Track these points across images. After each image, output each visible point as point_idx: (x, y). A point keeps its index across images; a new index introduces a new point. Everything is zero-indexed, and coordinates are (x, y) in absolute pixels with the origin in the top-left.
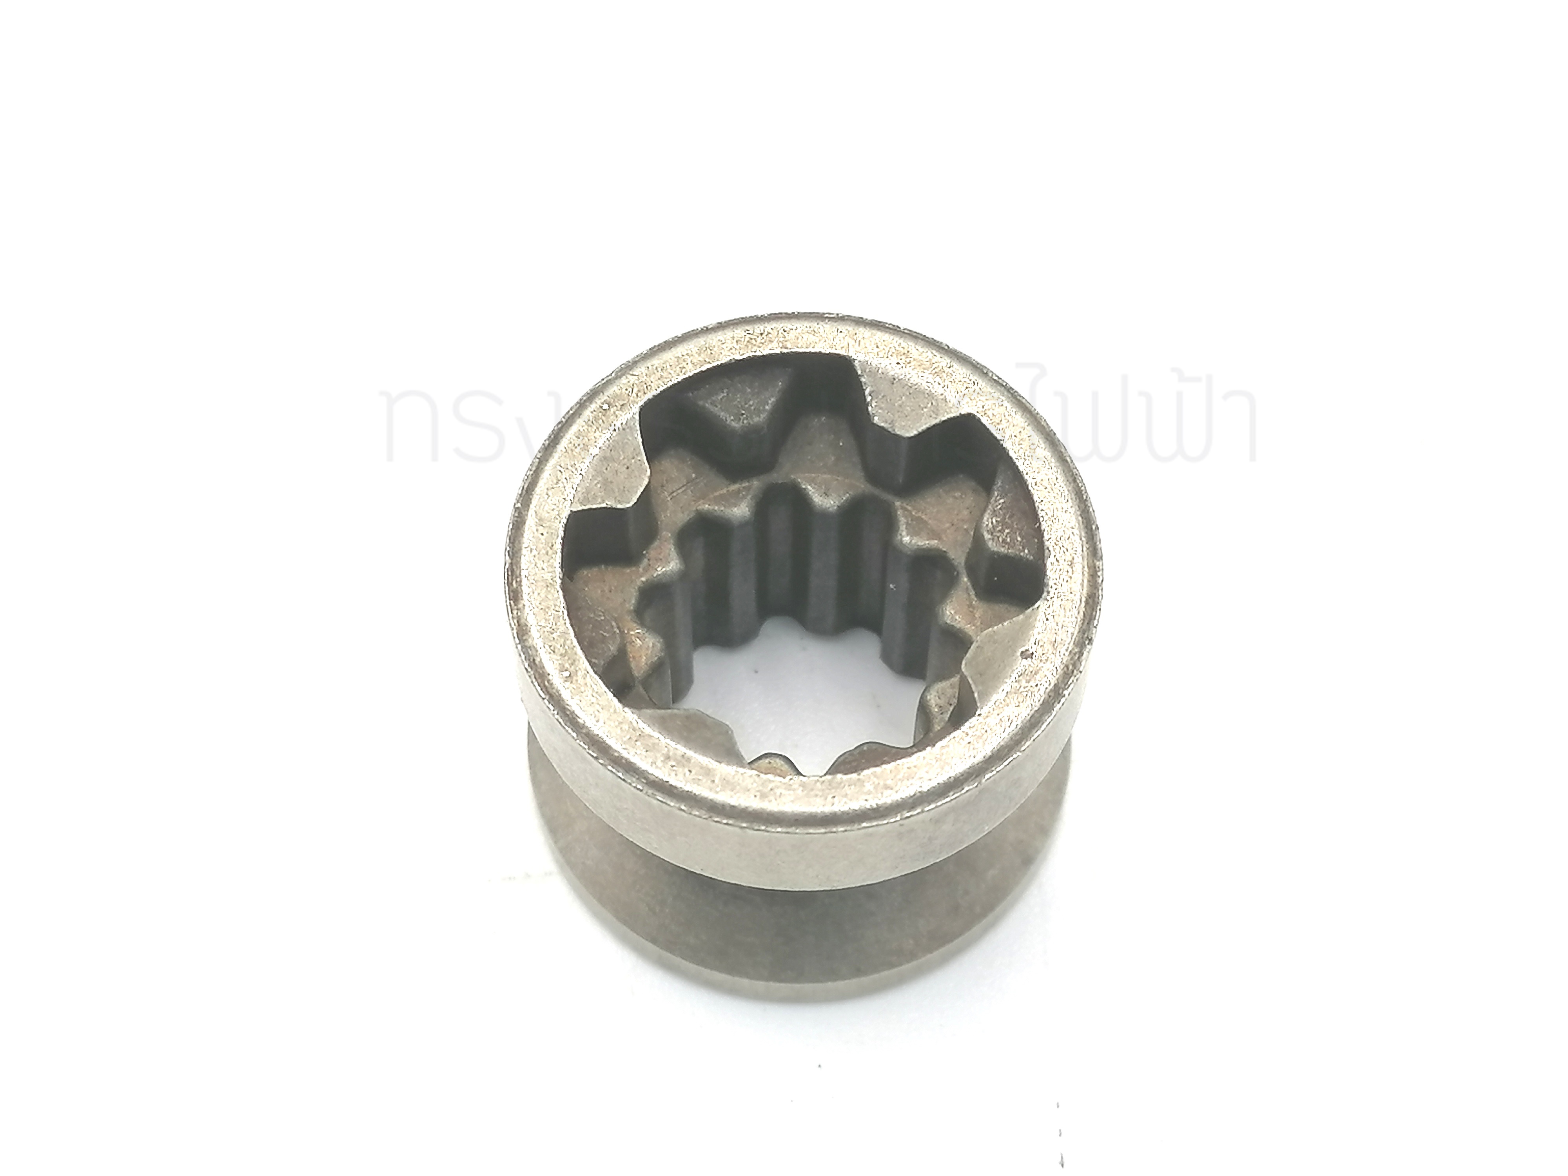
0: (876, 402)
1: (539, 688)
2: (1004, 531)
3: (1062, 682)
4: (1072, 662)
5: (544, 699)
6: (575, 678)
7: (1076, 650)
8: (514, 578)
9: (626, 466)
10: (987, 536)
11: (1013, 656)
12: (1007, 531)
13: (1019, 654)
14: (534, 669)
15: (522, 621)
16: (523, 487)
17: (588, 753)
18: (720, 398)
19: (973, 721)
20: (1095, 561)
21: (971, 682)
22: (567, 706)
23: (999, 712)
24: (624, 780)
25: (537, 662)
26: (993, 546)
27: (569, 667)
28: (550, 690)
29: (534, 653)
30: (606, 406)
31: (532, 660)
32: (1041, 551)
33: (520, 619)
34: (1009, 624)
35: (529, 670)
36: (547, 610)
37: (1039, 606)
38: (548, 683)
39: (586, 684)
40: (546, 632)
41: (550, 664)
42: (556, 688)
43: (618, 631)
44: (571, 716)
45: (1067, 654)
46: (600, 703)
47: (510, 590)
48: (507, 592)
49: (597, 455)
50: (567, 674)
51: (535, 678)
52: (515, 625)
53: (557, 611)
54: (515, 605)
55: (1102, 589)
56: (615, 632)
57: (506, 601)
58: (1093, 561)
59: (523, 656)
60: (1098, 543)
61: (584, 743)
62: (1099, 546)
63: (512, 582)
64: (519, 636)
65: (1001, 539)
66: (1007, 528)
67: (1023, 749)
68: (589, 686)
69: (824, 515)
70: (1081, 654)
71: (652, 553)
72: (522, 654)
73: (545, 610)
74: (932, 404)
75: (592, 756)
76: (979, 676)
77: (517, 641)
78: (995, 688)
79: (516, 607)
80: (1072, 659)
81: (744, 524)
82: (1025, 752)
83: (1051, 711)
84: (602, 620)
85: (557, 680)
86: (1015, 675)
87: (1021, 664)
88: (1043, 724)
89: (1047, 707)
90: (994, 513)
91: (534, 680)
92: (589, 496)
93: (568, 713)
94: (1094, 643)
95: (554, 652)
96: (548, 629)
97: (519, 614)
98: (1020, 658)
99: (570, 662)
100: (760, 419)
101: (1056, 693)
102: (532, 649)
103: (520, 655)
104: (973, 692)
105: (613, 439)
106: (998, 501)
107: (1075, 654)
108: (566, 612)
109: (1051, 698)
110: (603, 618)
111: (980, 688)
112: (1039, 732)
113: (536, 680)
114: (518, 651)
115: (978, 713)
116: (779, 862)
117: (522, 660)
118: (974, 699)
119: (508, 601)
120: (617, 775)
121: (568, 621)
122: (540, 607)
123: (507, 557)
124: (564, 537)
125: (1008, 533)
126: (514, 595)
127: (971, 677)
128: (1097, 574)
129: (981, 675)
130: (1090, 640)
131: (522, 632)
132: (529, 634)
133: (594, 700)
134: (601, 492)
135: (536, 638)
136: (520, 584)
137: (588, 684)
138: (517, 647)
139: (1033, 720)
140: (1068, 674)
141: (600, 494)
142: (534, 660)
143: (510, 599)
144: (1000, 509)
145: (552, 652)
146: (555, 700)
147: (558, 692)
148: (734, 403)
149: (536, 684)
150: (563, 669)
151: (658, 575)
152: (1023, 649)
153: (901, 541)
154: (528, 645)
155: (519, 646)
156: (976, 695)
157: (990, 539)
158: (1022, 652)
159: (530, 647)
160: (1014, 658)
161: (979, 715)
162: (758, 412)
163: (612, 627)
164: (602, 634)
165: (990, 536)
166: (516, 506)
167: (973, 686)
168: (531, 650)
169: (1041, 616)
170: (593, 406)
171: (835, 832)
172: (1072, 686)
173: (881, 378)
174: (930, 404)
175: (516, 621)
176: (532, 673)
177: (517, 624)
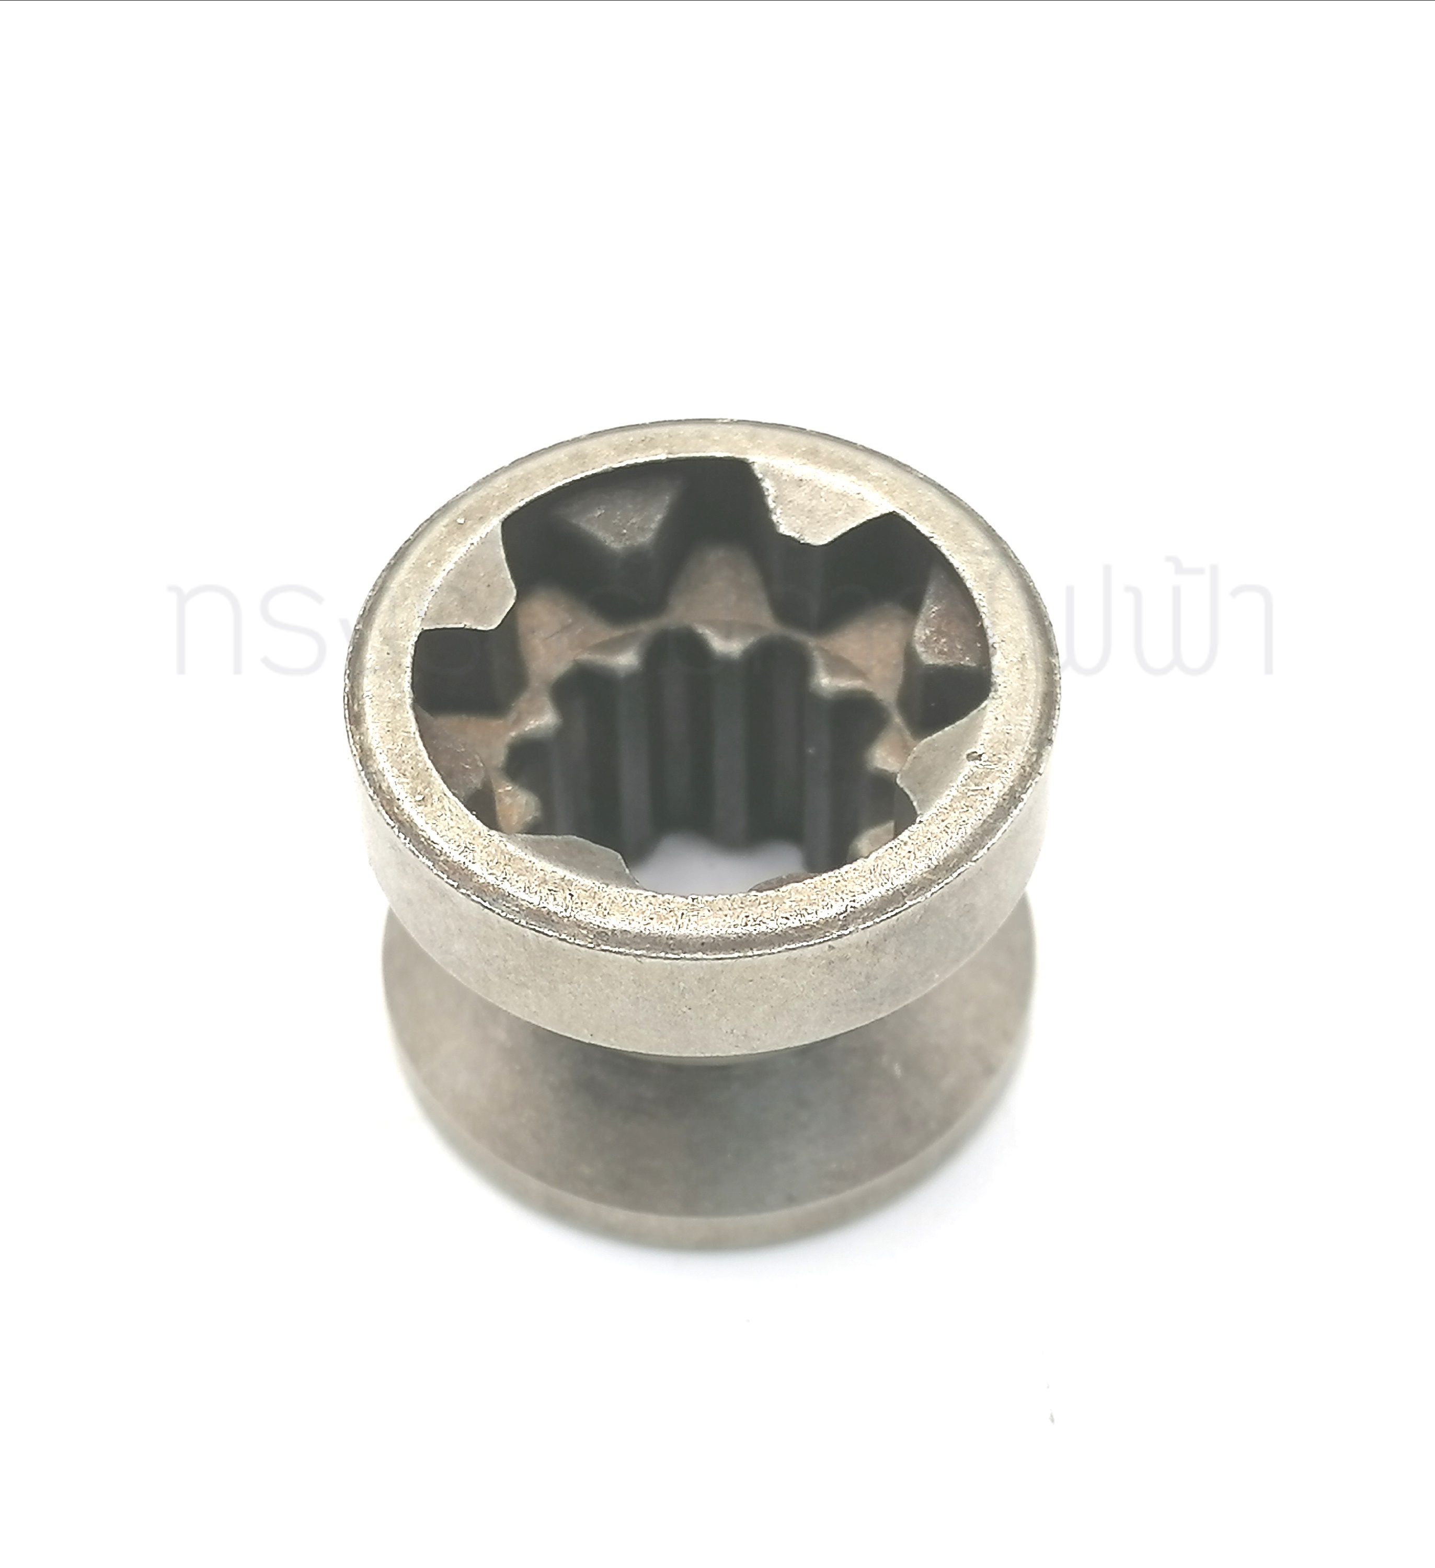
0: (782, 509)
1: (387, 817)
2: (940, 641)
3: (1019, 785)
4: (1030, 764)
5: (393, 828)
6: (430, 801)
7: (1034, 751)
8: (356, 700)
9: (487, 584)
10: (920, 649)
11: (958, 759)
12: (943, 640)
13: (965, 757)
14: (380, 797)
15: (365, 747)
16: (365, 608)
17: (447, 882)
18: (596, 515)
19: (913, 828)
20: (1050, 658)
21: (908, 793)
22: (420, 833)
23: (944, 819)
24: (490, 909)
25: (384, 788)
26: (928, 658)
27: (422, 790)
28: (400, 818)
29: (380, 777)
30: (461, 521)
31: (377, 787)
32: (985, 652)
33: (363, 745)
34: (952, 729)
35: (375, 797)
36: (395, 732)
37: (986, 706)
38: (398, 808)
39: (443, 807)
40: (394, 755)
41: (399, 789)
42: (407, 813)
43: (482, 765)
44: (426, 843)
45: (1023, 754)
46: (461, 827)
47: (352, 715)
48: (347, 716)
49: (452, 570)
50: (420, 798)
51: (382, 806)
52: (357, 751)
53: (407, 732)
54: (357, 729)
55: (1060, 687)
56: (478, 766)
57: (347, 727)
58: (1048, 658)
59: (367, 784)
60: (1053, 640)
61: (442, 872)
62: (1054, 643)
63: (353, 705)
64: (363, 762)
65: (936, 650)
66: (943, 637)
67: (974, 858)
68: (447, 809)
69: (727, 663)
70: (1039, 755)
71: (522, 703)
72: (366, 780)
73: (393, 731)
74: (847, 505)
75: (452, 886)
76: (918, 785)
77: (360, 767)
78: (938, 794)
79: (357, 732)
80: (1028, 760)
81: (633, 677)
82: (978, 862)
83: (1006, 817)
84: (462, 752)
85: (408, 807)
86: (960, 778)
87: (969, 767)
88: (998, 831)
89: (1003, 811)
90: (927, 623)
91: (381, 808)
92: (443, 614)
93: (423, 839)
94: (1054, 744)
95: (404, 775)
96: (396, 751)
97: (362, 738)
98: (966, 760)
99: (423, 785)
100: (645, 538)
101: (1013, 798)
102: (378, 773)
103: (364, 782)
104: (912, 802)
105: (471, 553)
106: (931, 608)
107: (1032, 755)
108: (417, 734)
109: (1007, 802)
110: (463, 750)
111: (920, 796)
112: (994, 841)
113: (384, 808)
114: (362, 778)
115: (918, 820)
116: (685, 1009)
117: (366, 787)
118: (914, 807)
119: (349, 726)
120: (482, 905)
121: (420, 743)
122: (387, 729)
123: (347, 681)
124: (414, 655)
125: (945, 643)
126: (355, 719)
127: (908, 788)
128: (1053, 671)
129: (919, 784)
130: (1050, 741)
131: (364, 757)
132: (374, 758)
133: (452, 824)
134: (458, 611)
135: (381, 762)
136: (361, 706)
137: (446, 807)
138: (360, 775)
139: (985, 826)
140: (1025, 777)
141: (456, 612)
142: (380, 787)
143: (350, 723)
144: (934, 617)
145: (401, 775)
146: (406, 828)
147: (410, 818)
148: (614, 522)
149: (383, 812)
150: (414, 792)
151: (531, 729)
152: (969, 751)
153: (820, 684)
154: (373, 771)
155: (363, 773)
156: (915, 804)
157: (924, 652)
158: (968, 755)
159: (375, 773)
160: (959, 761)
161: (921, 822)
162: (642, 529)
163: (475, 760)
164: (463, 767)
165: (923, 649)
166: (357, 628)
167: (912, 797)
168: (376, 776)
169: (989, 716)
170: (446, 521)
171: (750, 956)
172: (1031, 789)
173: (786, 480)
174: (845, 505)
175: (358, 747)
176: (378, 799)
177: (359, 751)
